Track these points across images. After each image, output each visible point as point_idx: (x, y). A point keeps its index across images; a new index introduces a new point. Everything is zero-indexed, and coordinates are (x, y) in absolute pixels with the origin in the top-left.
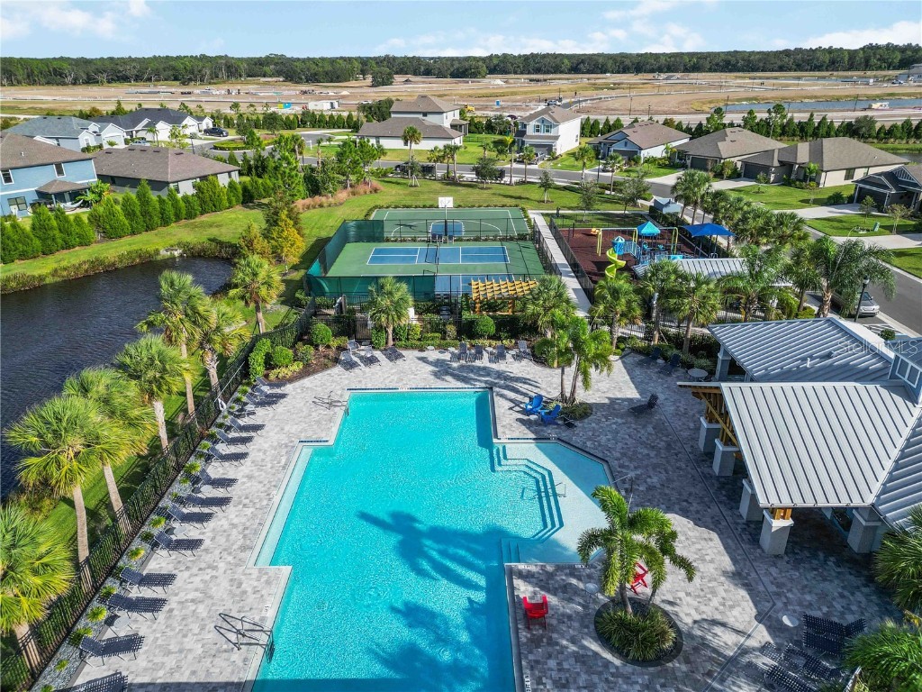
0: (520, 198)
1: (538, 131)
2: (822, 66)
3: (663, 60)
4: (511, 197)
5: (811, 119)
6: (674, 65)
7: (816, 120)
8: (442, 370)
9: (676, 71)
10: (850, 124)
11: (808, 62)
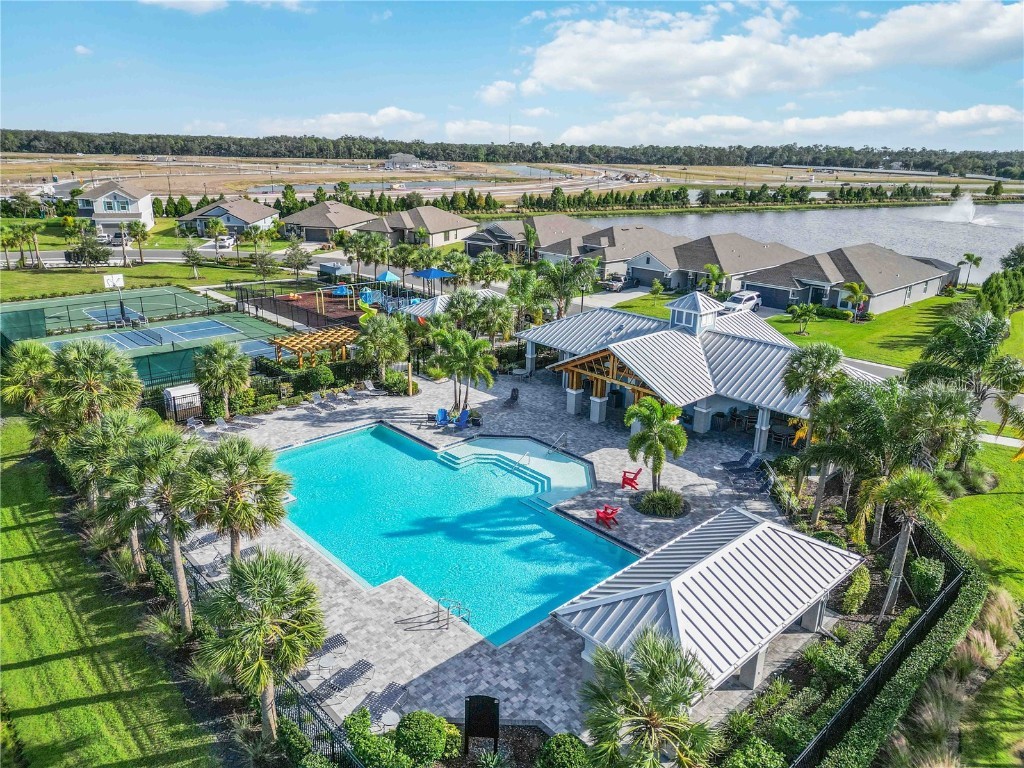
0: (156, 277)
1: (110, 208)
2: (312, 153)
3: (142, 141)
4: (147, 277)
5: (372, 196)
6: (158, 147)
7: (377, 195)
8: (315, 421)
9: (163, 152)
10: (403, 199)
11: (299, 149)
